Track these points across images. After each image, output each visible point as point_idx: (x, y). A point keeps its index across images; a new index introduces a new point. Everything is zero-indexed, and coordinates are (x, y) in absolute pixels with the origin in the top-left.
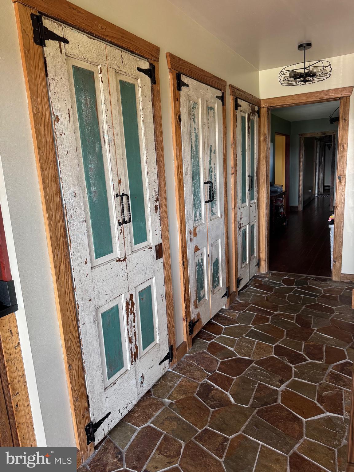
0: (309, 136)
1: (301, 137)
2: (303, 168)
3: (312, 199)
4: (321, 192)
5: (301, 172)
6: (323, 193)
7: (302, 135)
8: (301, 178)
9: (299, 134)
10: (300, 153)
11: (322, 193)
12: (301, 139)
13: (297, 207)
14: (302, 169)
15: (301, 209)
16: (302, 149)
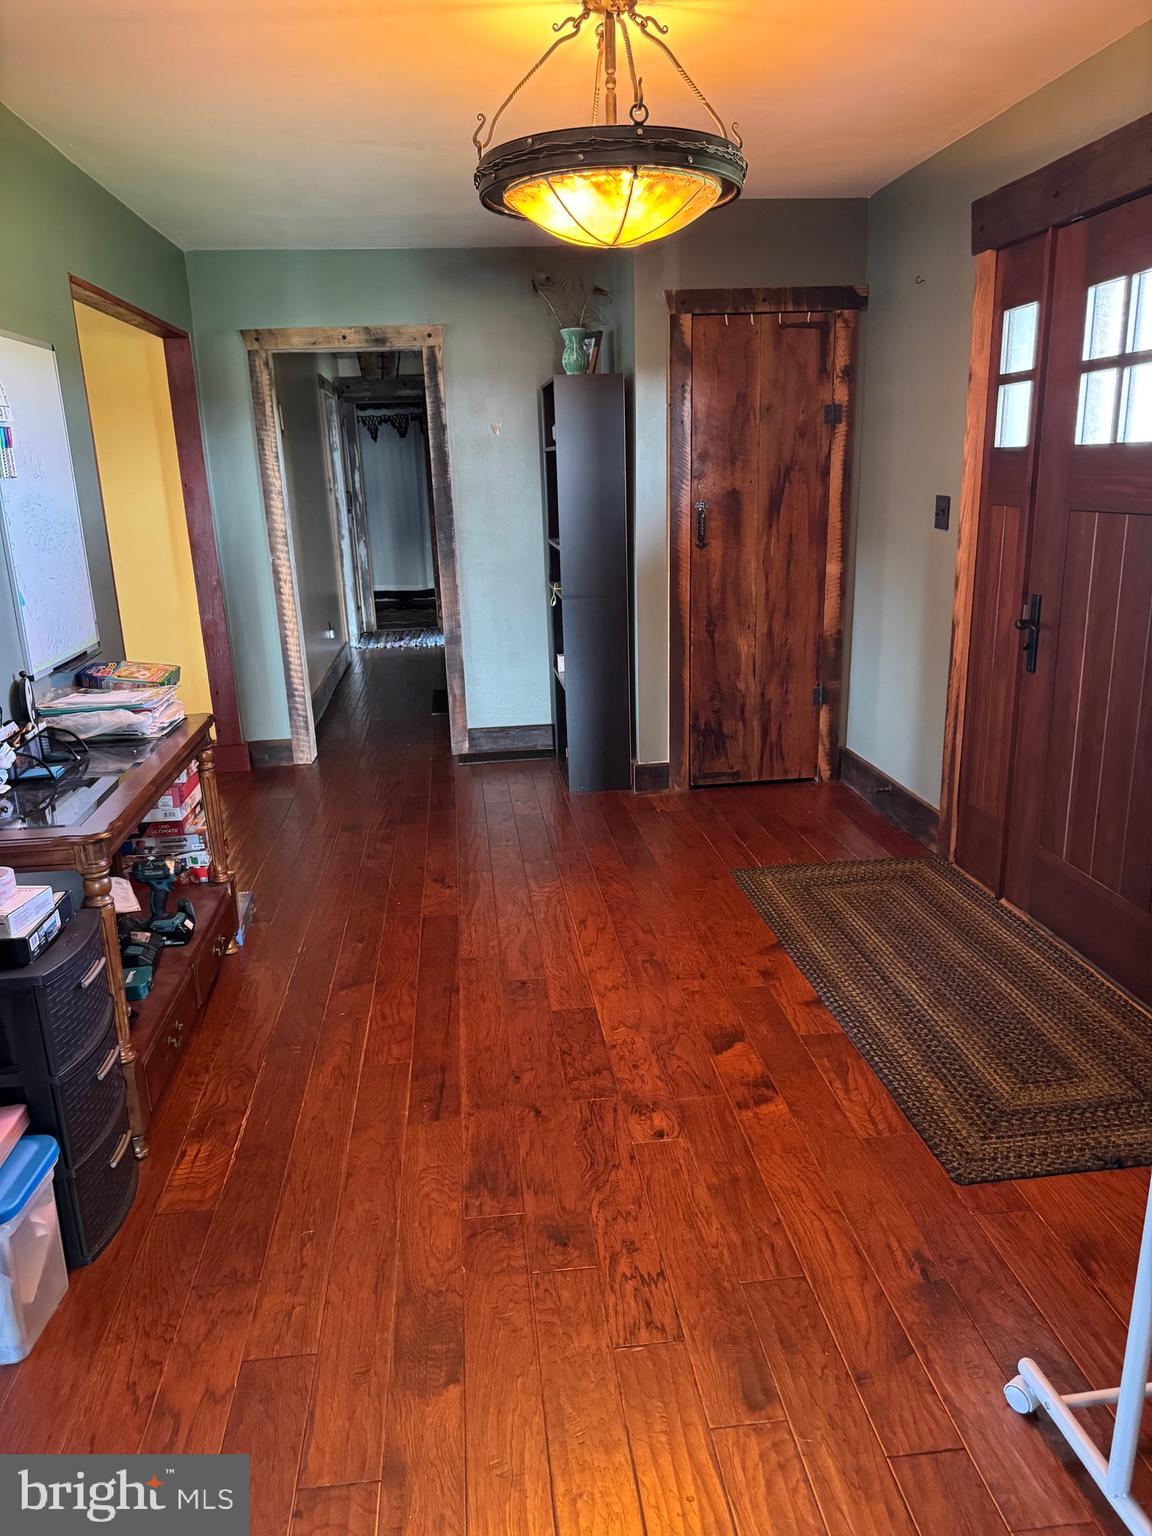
0: (297, 344)
1: (256, 346)
2: (289, 532)
3: (341, 671)
4: (368, 623)
5: (282, 556)
6: (379, 627)
7: (258, 335)
8: (286, 589)
9: (243, 332)
10: (260, 442)
11: (375, 628)
12: (259, 363)
13: (286, 747)
14: (285, 537)
15: (307, 753)
16: (269, 420)
